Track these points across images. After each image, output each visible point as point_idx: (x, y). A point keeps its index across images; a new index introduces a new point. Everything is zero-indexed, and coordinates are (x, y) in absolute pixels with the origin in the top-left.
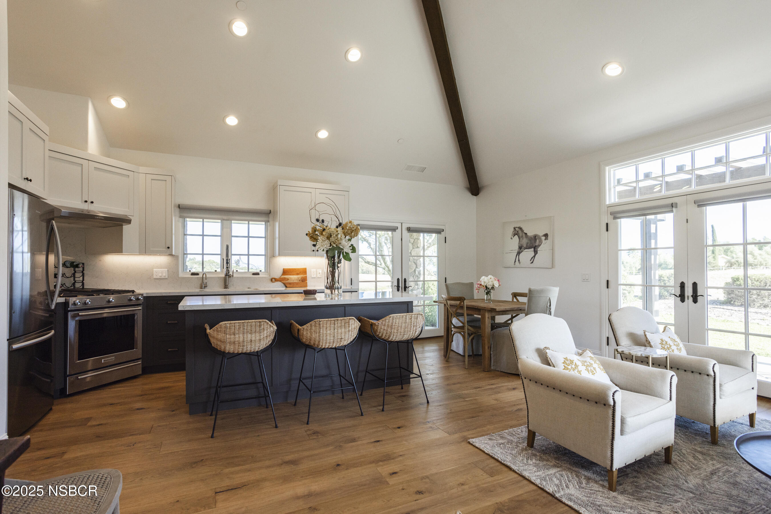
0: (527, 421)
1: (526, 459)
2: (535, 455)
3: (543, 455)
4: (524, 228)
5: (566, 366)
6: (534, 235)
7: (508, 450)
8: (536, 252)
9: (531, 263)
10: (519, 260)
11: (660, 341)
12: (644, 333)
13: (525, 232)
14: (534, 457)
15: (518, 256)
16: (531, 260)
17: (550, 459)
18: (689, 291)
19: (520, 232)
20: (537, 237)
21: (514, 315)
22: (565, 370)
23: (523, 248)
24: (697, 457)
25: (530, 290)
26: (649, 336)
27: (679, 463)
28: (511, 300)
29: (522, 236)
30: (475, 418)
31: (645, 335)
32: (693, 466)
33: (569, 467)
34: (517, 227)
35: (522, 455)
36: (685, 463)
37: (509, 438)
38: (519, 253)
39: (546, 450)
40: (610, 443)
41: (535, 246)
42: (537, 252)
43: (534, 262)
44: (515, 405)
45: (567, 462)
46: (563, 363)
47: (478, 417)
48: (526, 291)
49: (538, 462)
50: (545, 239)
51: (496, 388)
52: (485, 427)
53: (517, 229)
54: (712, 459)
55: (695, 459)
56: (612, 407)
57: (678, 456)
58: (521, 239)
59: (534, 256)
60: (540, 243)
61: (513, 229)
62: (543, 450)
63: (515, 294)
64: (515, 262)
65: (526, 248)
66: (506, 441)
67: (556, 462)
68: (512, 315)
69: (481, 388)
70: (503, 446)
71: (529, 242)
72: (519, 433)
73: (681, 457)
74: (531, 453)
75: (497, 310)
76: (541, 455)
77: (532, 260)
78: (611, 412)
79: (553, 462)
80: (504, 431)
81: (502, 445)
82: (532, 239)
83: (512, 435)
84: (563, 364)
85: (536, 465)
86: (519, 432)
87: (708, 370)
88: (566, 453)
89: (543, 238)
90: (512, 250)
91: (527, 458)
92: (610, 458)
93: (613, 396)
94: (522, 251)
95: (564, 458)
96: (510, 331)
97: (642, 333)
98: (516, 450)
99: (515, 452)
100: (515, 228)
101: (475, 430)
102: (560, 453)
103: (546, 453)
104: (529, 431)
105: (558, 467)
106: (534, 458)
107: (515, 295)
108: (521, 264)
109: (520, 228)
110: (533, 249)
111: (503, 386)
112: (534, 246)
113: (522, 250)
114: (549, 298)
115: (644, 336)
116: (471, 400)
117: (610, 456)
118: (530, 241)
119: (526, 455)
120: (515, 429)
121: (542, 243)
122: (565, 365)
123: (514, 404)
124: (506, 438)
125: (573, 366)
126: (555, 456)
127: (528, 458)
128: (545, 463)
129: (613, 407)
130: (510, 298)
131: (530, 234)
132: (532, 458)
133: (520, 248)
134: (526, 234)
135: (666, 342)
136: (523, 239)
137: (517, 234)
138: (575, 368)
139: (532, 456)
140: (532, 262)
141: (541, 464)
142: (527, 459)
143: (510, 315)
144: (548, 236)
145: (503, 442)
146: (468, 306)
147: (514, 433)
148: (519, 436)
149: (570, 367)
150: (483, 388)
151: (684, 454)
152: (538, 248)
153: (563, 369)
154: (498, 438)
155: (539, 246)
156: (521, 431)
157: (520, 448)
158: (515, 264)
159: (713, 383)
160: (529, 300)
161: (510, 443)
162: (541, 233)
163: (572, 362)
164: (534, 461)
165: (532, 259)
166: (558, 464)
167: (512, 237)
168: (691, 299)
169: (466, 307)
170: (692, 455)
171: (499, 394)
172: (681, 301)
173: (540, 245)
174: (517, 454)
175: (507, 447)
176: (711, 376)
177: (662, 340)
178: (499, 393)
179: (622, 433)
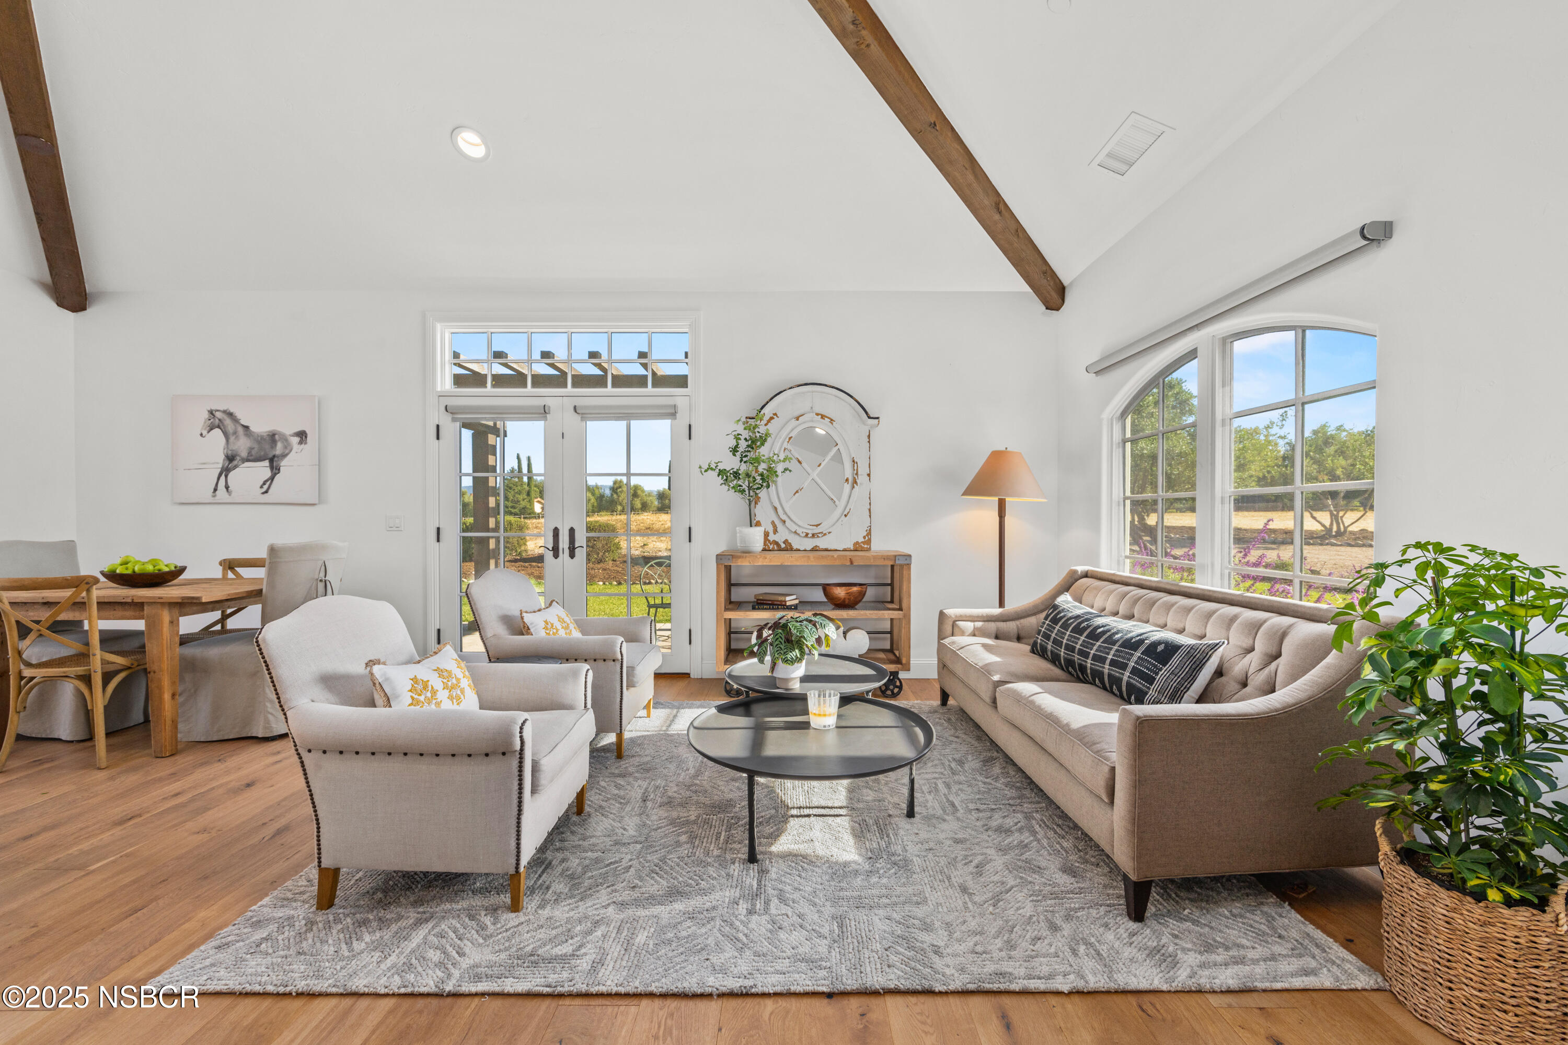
0: (316, 851)
1: (346, 944)
2: (364, 923)
3: (382, 911)
4: (239, 414)
5: (416, 696)
6: (269, 432)
7: (289, 948)
8: (275, 469)
9: (263, 493)
10: (227, 487)
11: (543, 625)
12: (521, 614)
13: (243, 422)
14: (363, 929)
15: (223, 477)
16: (261, 487)
17: (403, 913)
18: (564, 543)
19: (228, 422)
20: (277, 437)
21: (229, 611)
22: (412, 707)
23: (238, 458)
24: (620, 784)
25: (272, 550)
26: (528, 618)
27: (604, 804)
28: (220, 576)
29: (235, 433)
30: (144, 911)
31: (522, 618)
32: (622, 801)
33: (450, 907)
34: (218, 411)
35: (330, 942)
36: (611, 801)
37: (281, 915)
38: (225, 471)
39: (386, 897)
40: (514, 822)
41: (274, 456)
42: (279, 469)
43: (270, 491)
44: (264, 824)
45: (440, 898)
46: (411, 691)
47: (154, 904)
48: (263, 554)
49: (378, 934)
50: (301, 443)
51: (192, 800)
52: (189, 919)
53: (218, 415)
54: (636, 779)
55: (619, 789)
56: (517, 753)
57: (600, 794)
58: (232, 439)
59: (272, 479)
60: (287, 452)
61: (206, 415)
62: (380, 901)
63: (230, 562)
64: (215, 490)
65: (248, 460)
66: (273, 927)
67: (418, 913)
68: (223, 612)
69: (140, 815)
70: (269, 944)
71: (256, 446)
72: (302, 889)
73: (603, 794)
74: (354, 924)
75: (204, 600)
76: (380, 915)
77: (266, 487)
78: (515, 763)
79: (412, 915)
80: (260, 903)
81: (263, 945)
82: (265, 440)
83: (285, 903)
84: (411, 694)
85: (377, 946)
86: (301, 886)
87: (615, 653)
88: (430, 882)
89: (295, 440)
90: (204, 464)
91: (348, 940)
92: (515, 851)
93: (521, 733)
94: (236, 467)
95: (432, 894)
96: (258, 646)
97: (518, 613)
98: (310, 935)
99: (310, 941)
100: (211, 412)
101: (156, 946)
102: (419, 886)
103: (389, 903)
104: (322, 871)
105: (427, 921)
106: (365, 930)
107: (230, 565)
108: (233, 494)
109: (230, 415)
110: (267, 463)
111: (213, 788)
112: (270, 456)
113: (235, 463)
114: (321, 562)
115: (520, 618)
116: (114, 862)
117: (514, 848)
118: (259, 442)
119: (342, 936)
120: (289, 883)
121: (291, 451)
122: (414, 695)
123: (260, 823)
124: (269, 920)
125: (429, 694)
126: (412, 899)
127: (350, 937)
128: (394, 927)
129: (520, 754)
130: (217, 573)
131: (260, 427)
132: (359, 933)
133: (230, 458)
134: (246, 428)
135: (552, 625)
136: (237, 438)
137: (219, 427)
138: (432, 696)
139: (357, 930)
140: (266, 492)
141: (387, 934)
142: (349, 943)
143: (220, 612)
144: (306, 437)
145: (264, 936)
146: (103, 600)
147: (290, 895)
148: (305, 897)
149: (422, 698)
150: (149, 815)
151: (604, 787)
152: (282, 460)
153: (409, 705)
154: (246, 930)
155: (284, 456)
156: (308, 881)
157: (321, 925)
158: (214, 496)
159: (619, 670)
160: (270, 574)
161: (287, 928)
162: (288, 428)
163: (425, 685)
164: (367, 938)
165: (264, 483)
166: (424, 912)
167: (205, 433)
168: (567, 552)
169: (98, 603)
170: (613, 784)
171: (210, 813)
172: (554, 556)
173: (287, 455)
174: (318, 944)
175: (281, 942)
176: (618, 660)
177: (546, 622)
178: (206, 809)
179: (534, 791)
